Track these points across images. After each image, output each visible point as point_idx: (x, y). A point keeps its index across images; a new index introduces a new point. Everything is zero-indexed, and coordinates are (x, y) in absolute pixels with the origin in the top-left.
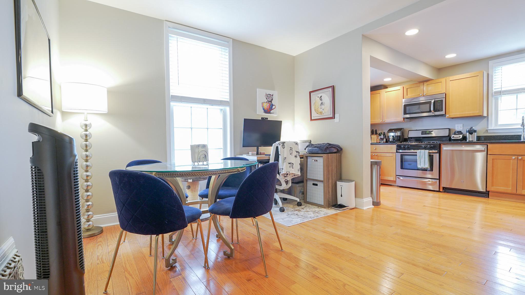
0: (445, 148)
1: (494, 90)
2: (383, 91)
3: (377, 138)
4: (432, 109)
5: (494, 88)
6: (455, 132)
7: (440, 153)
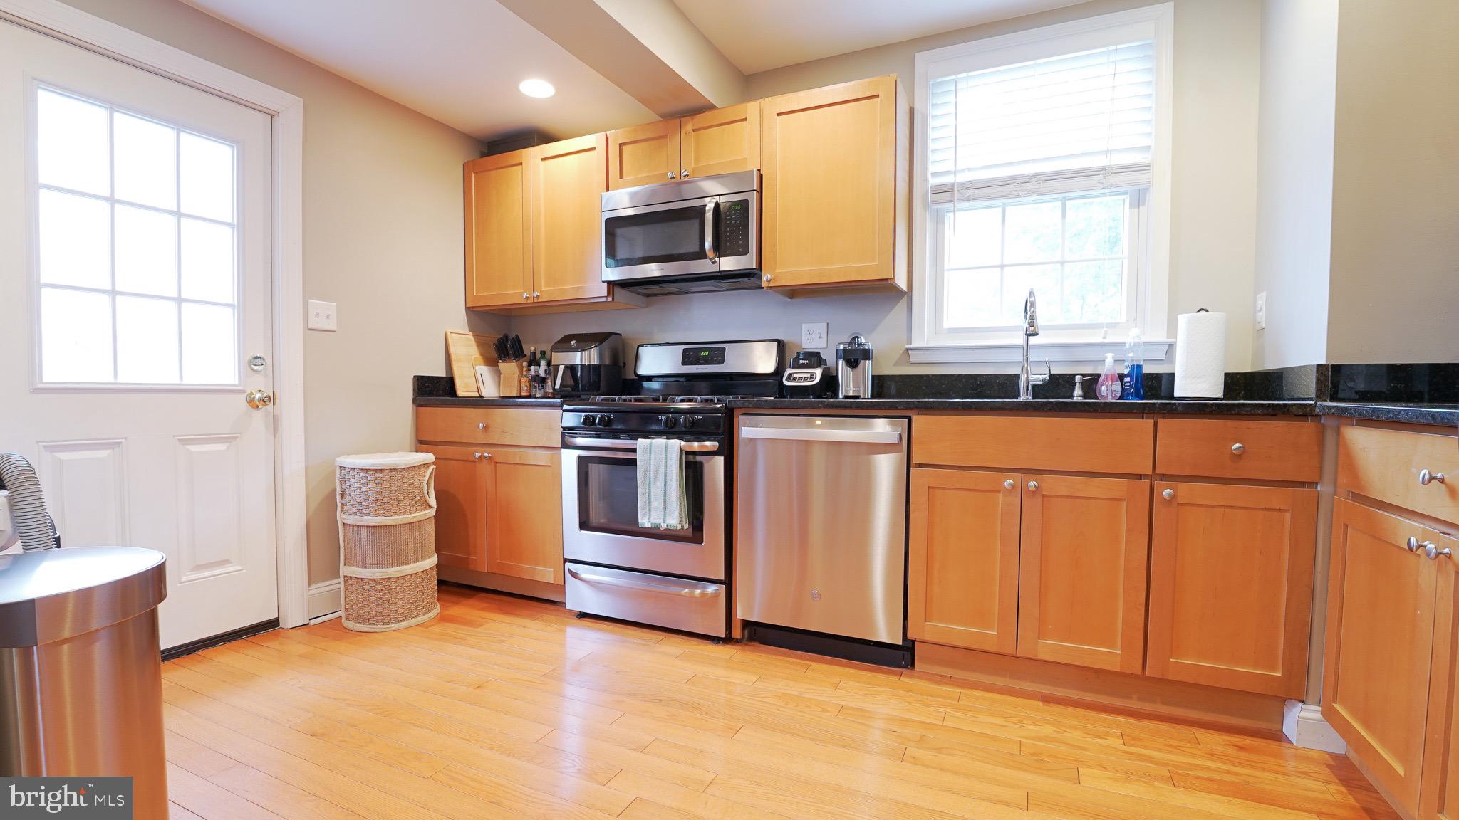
0: (749, 430)
1: (932, 181)
2: (533, 155)
3: (521, 375)
4: (708, 244)
5: (931, 168)
6: (798, 353)
7: (728, 451)
